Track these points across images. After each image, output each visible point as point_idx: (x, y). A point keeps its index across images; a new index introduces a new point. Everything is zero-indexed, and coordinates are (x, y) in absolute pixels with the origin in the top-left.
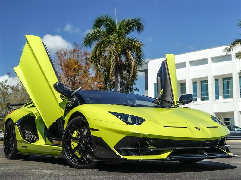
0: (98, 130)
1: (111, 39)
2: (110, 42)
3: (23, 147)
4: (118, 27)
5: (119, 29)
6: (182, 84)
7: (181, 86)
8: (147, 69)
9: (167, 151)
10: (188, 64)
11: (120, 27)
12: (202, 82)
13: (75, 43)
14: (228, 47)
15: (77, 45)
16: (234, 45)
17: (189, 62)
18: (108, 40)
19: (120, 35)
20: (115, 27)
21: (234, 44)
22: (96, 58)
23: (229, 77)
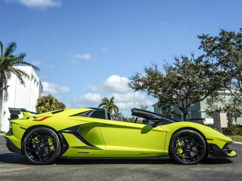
3: (78, 152)
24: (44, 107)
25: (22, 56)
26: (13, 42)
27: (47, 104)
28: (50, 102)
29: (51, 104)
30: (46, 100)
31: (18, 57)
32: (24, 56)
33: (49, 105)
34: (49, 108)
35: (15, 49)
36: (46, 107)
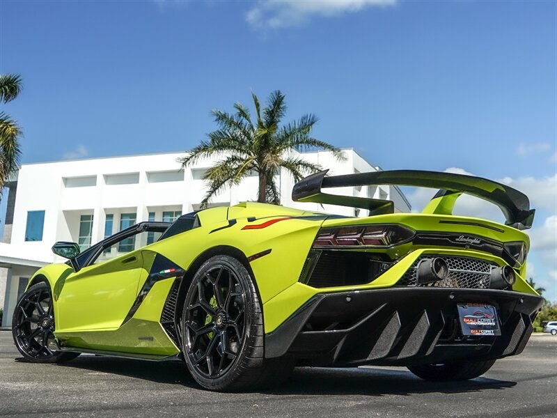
6: (83, 218)
7: (81, 220)
8: (17, 182)
10: (100, 180)
12: (122, 216)
14: (187, 155)
16: (196, 153)
17: (104, 175)
21: (198, 150)
23: (175, 210)
25: (307, 124)
31: (298, 127)
32: (312, 124)
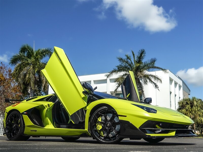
0: (126, 116)
1: (29, 62)
2: (28, 64)
3: (31, 130)
4: (35, 54)
5: (36, 55)
9: (173, 131)
11: (37, 53)
13: (1, 63)
15: (3, 64)
16: (112, 73)
18: (27, 62)
19: (37, 59)
20: (33, 54)
22: (16, 75)
24: (185, 111)
25: (153, 61)
26: (142, 49)
27: (188, 106)
28: (191, 104)
29: (192, 106)
30: (186, 102)
31: (149, 63)
32: (155, 61)
33: (190, 107)
34: (190, 110)
35: (145, 55)
36: (187, 110)
